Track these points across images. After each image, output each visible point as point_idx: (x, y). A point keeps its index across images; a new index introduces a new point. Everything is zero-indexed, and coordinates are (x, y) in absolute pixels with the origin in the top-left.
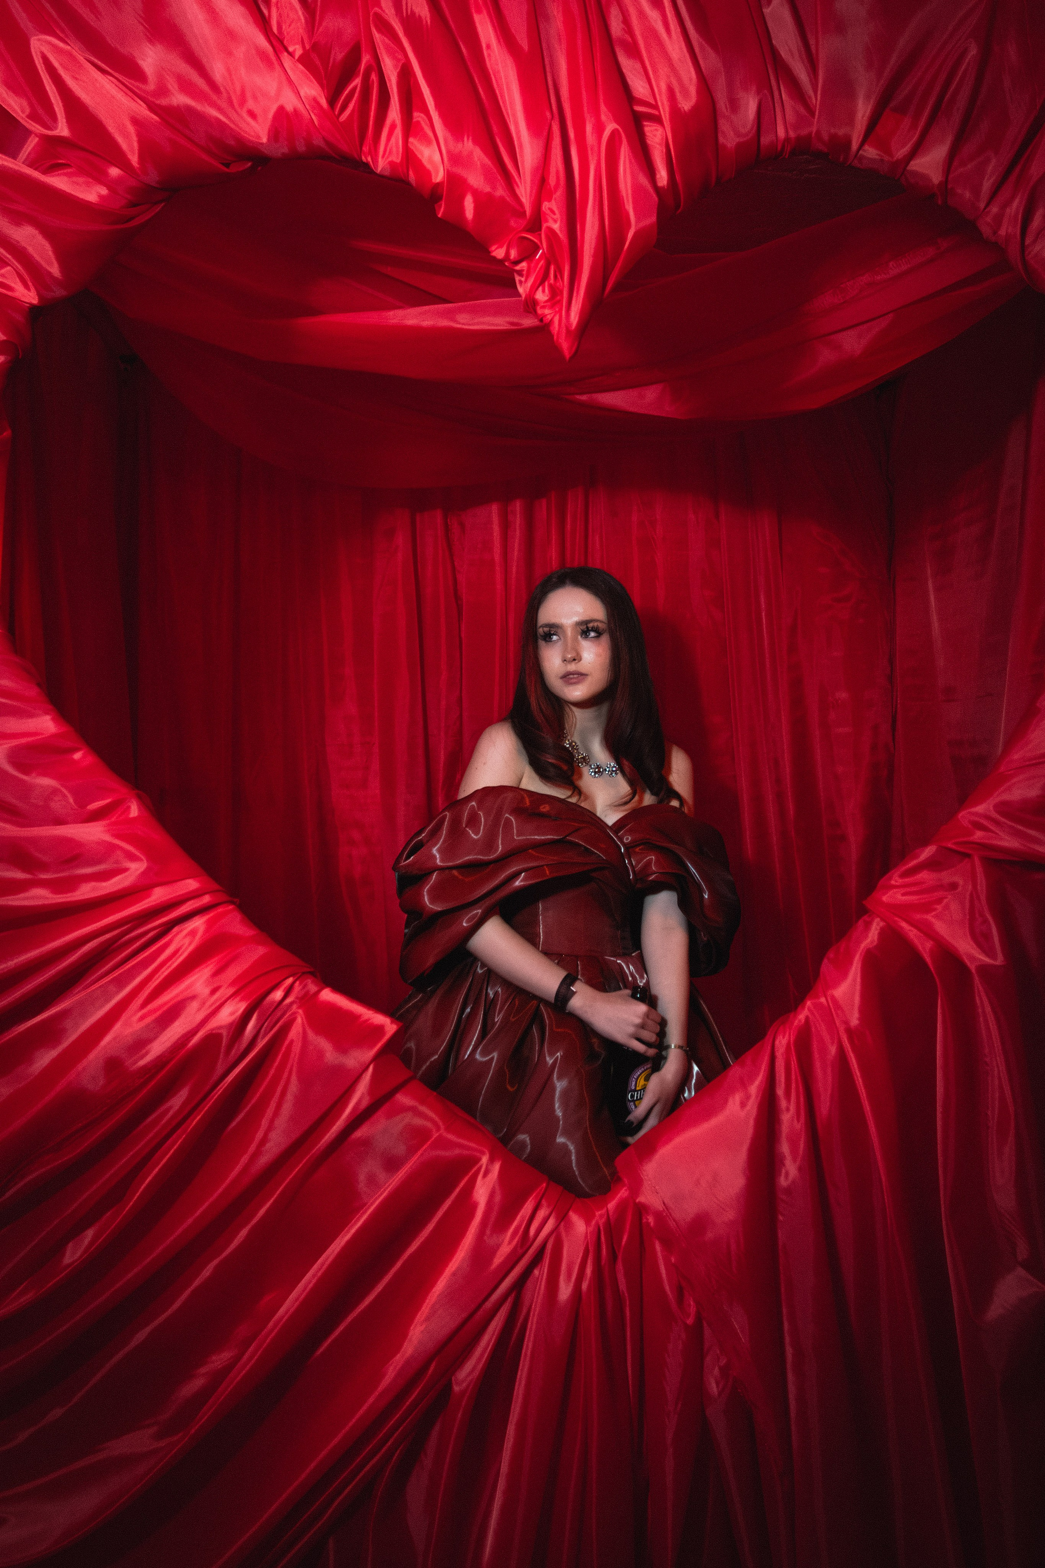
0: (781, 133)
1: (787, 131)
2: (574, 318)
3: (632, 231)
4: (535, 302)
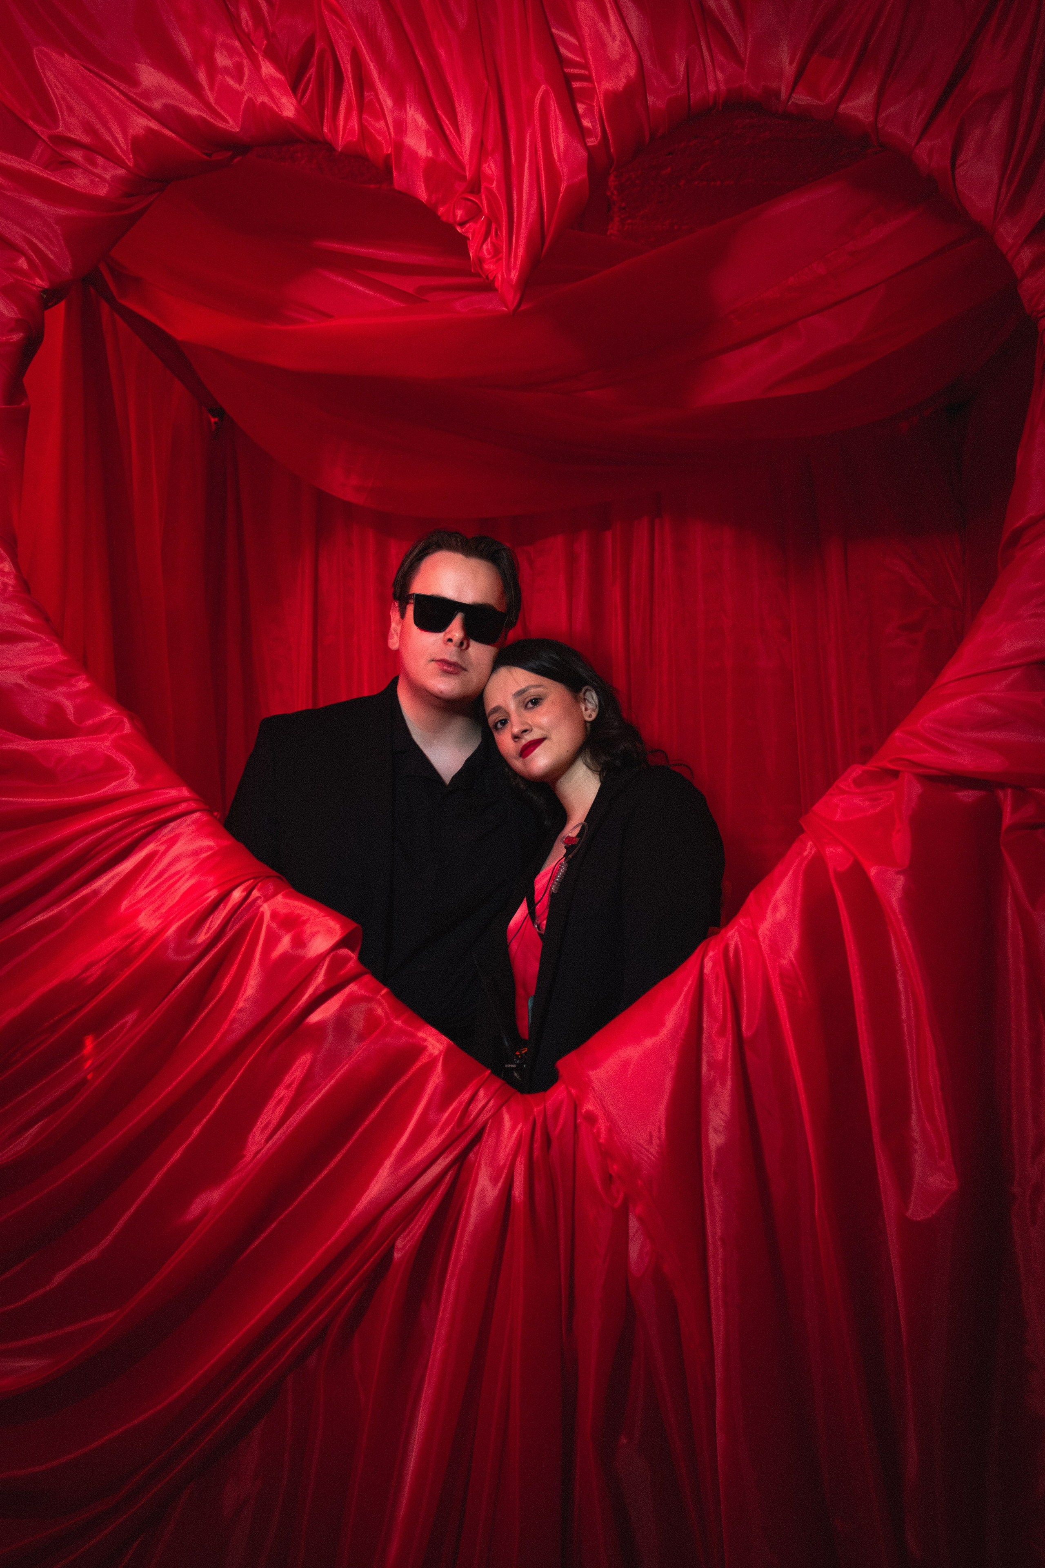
0: (712, 88)
1: (717, 85)
2: (514, 275)
3: (563, 187)
4: (481, 260)
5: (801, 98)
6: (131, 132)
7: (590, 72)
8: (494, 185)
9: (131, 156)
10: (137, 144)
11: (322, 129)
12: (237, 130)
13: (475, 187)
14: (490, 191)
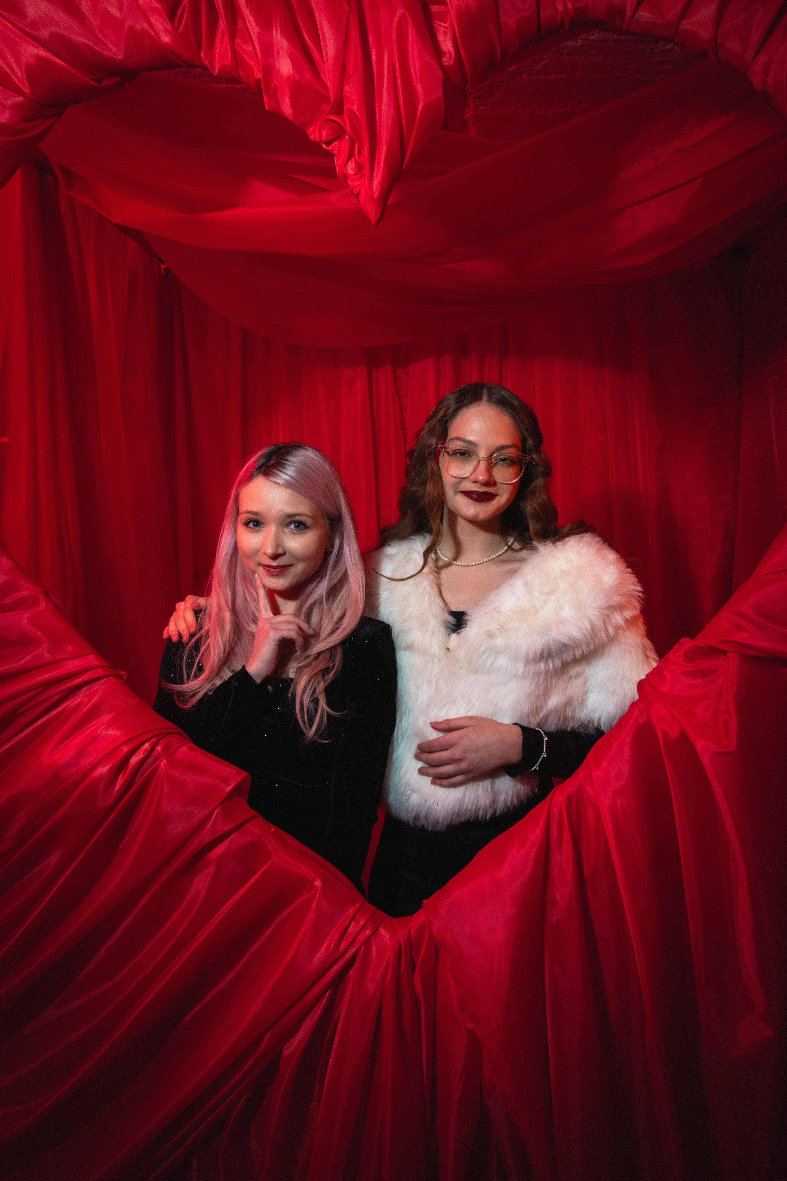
0: (560, 8)
2: (376, 187)
3: (420, 106)
4: (346, 176)
5: (644, 15)
6: (24, 61)
8: (355, 107)
9: (27, 84)
10: (29, 71)
11: (200, 54)
12: (121, 57)
13: (339, 109)
14: (352, 112)
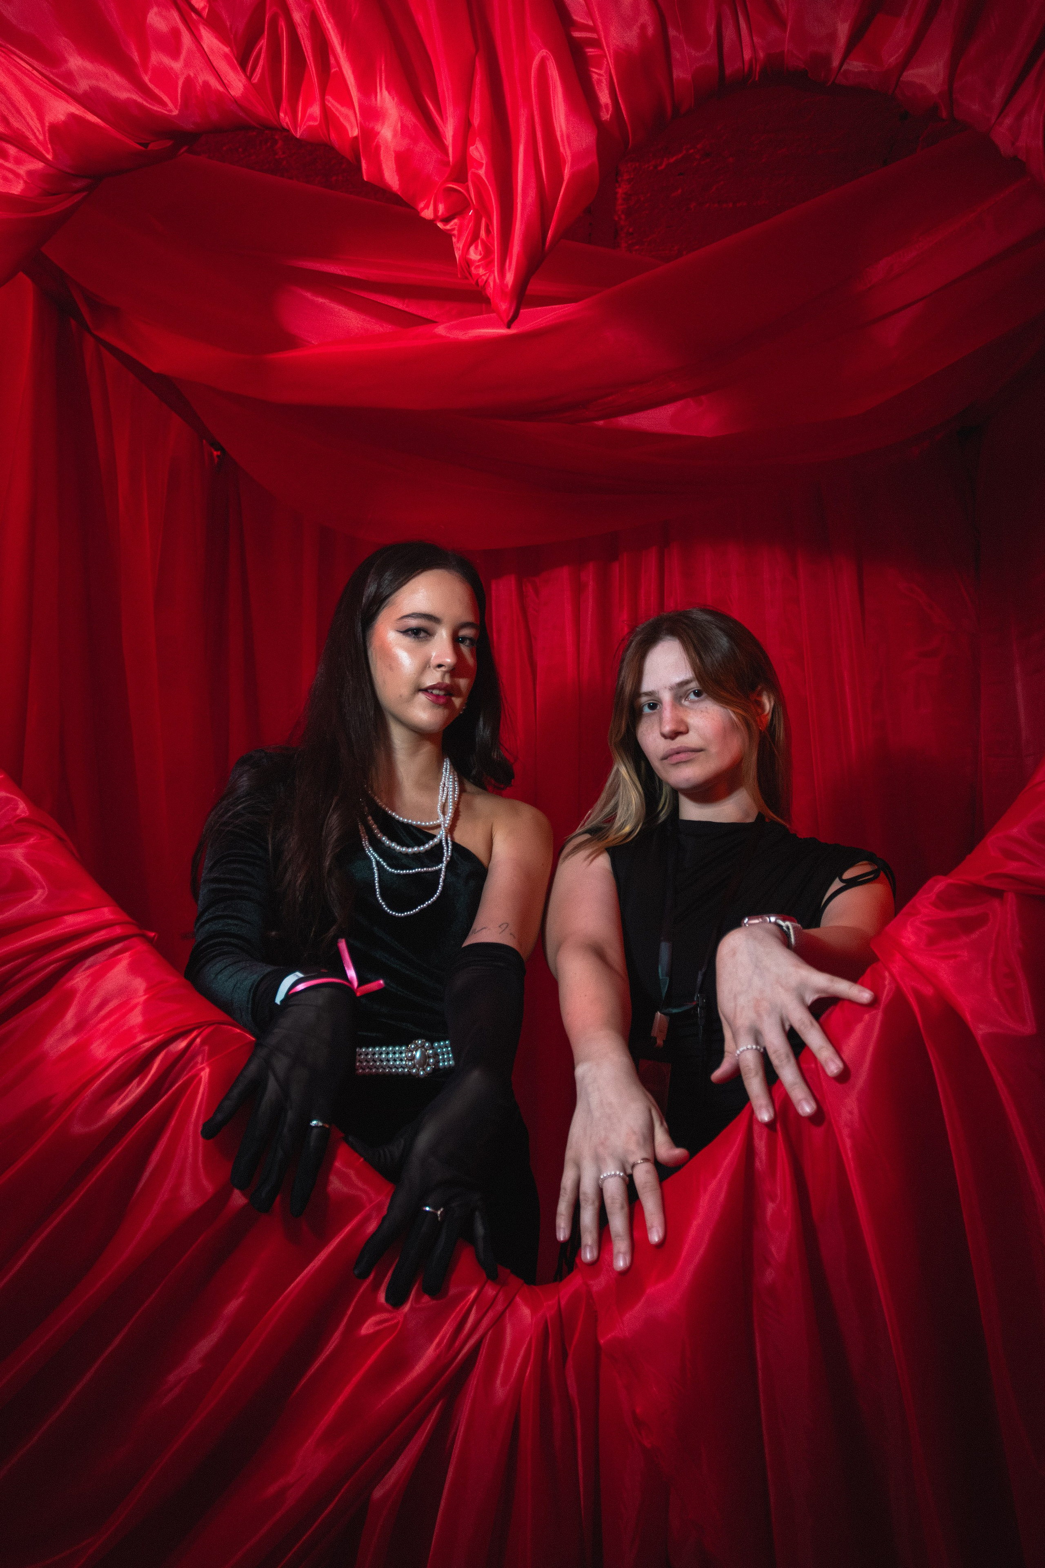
0: (748, 56)
1: (754, 53)
2: (510, 278)
4: (469, 263)
6: (49, 118)
7: (599, 35)
8: (482, 171)
9: (49, 146)
10: (56, 132)
11: (279, 115)
12: (177, 114)
13: (461, 174)
14: (479, 177)
